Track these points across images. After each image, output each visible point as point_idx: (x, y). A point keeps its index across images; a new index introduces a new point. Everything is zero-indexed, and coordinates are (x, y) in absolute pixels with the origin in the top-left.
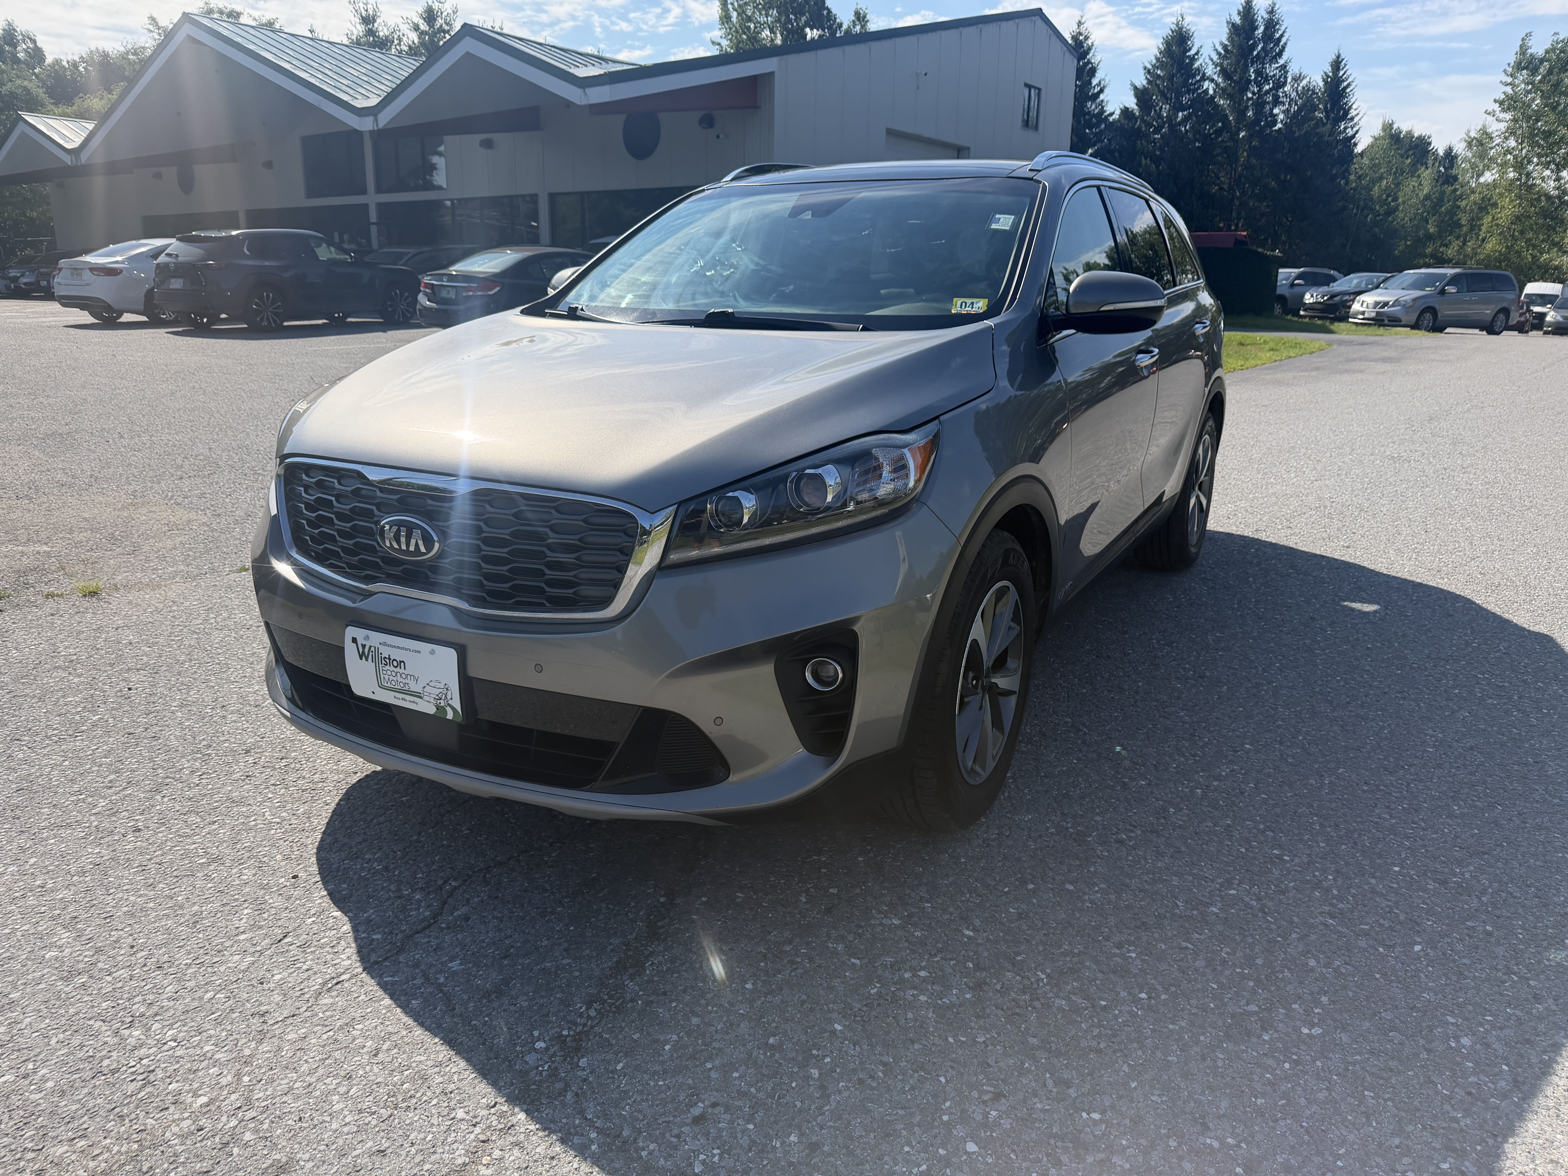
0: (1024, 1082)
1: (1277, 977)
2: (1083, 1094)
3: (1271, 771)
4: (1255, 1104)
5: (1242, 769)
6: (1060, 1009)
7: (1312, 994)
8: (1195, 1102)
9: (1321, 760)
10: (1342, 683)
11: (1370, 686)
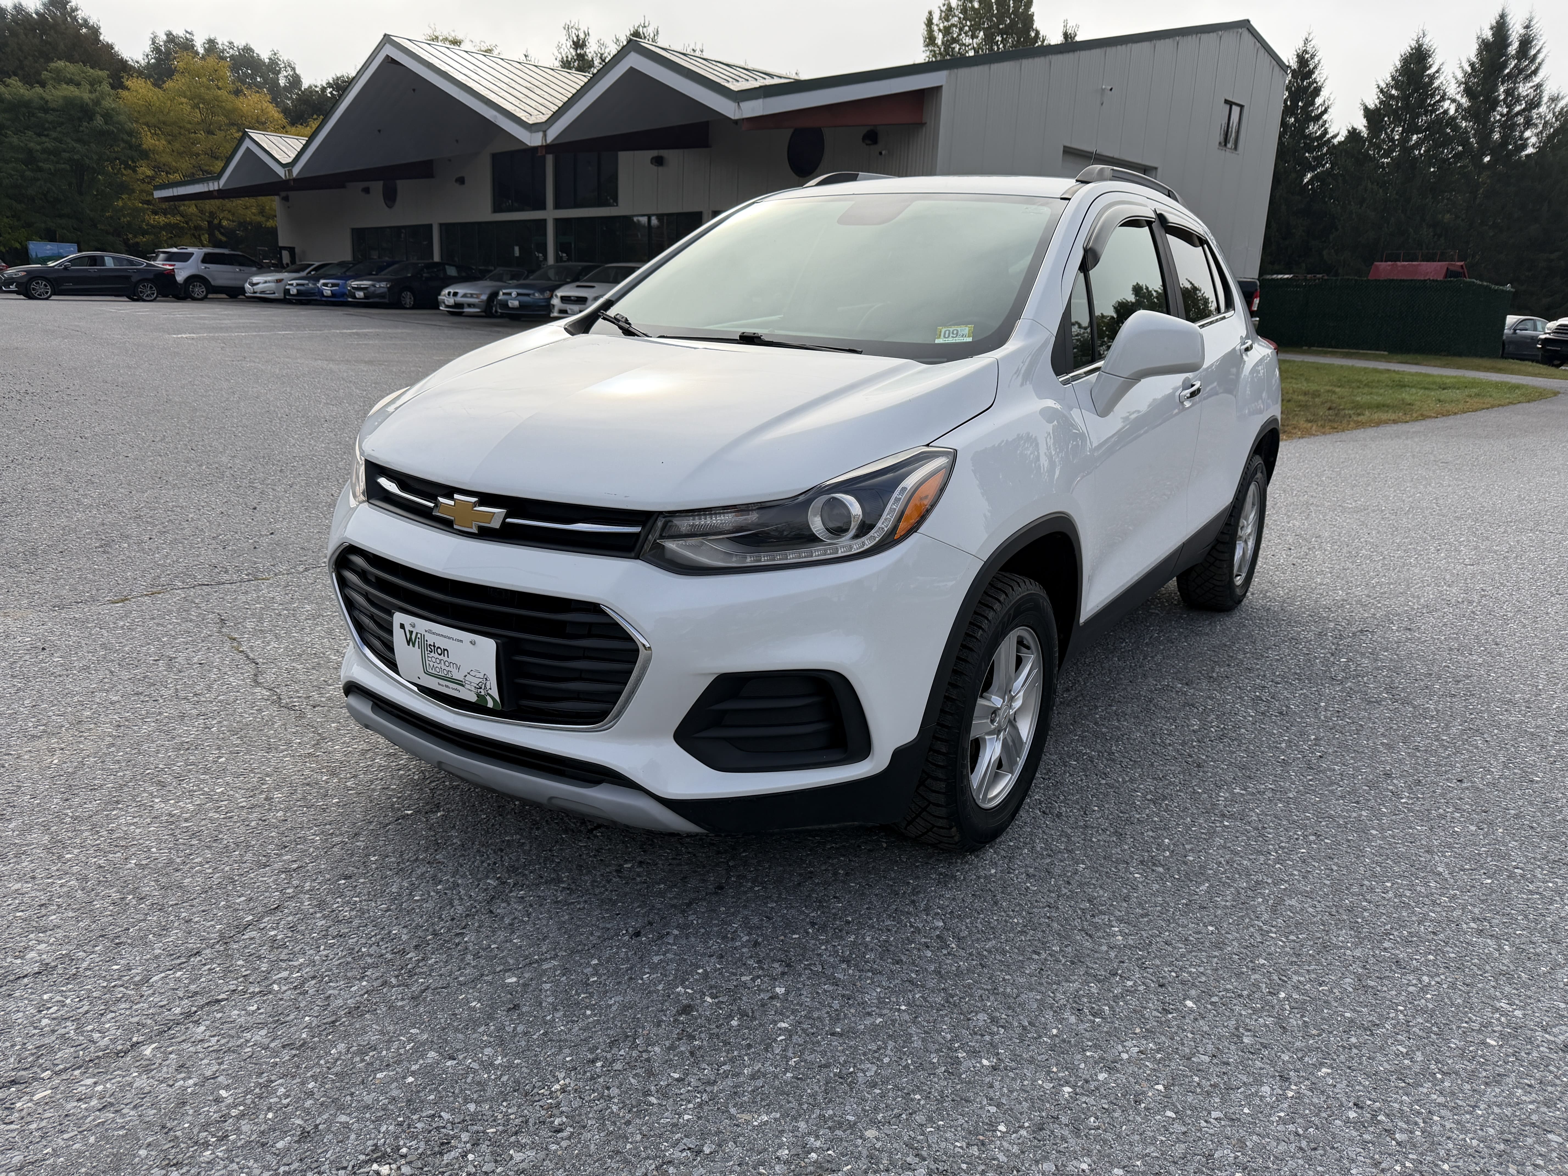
3: (1206, 1059)
5: (1158, 1051)
9: (1298, 1044)
10: (1391, 894)
11: (1434, 903)
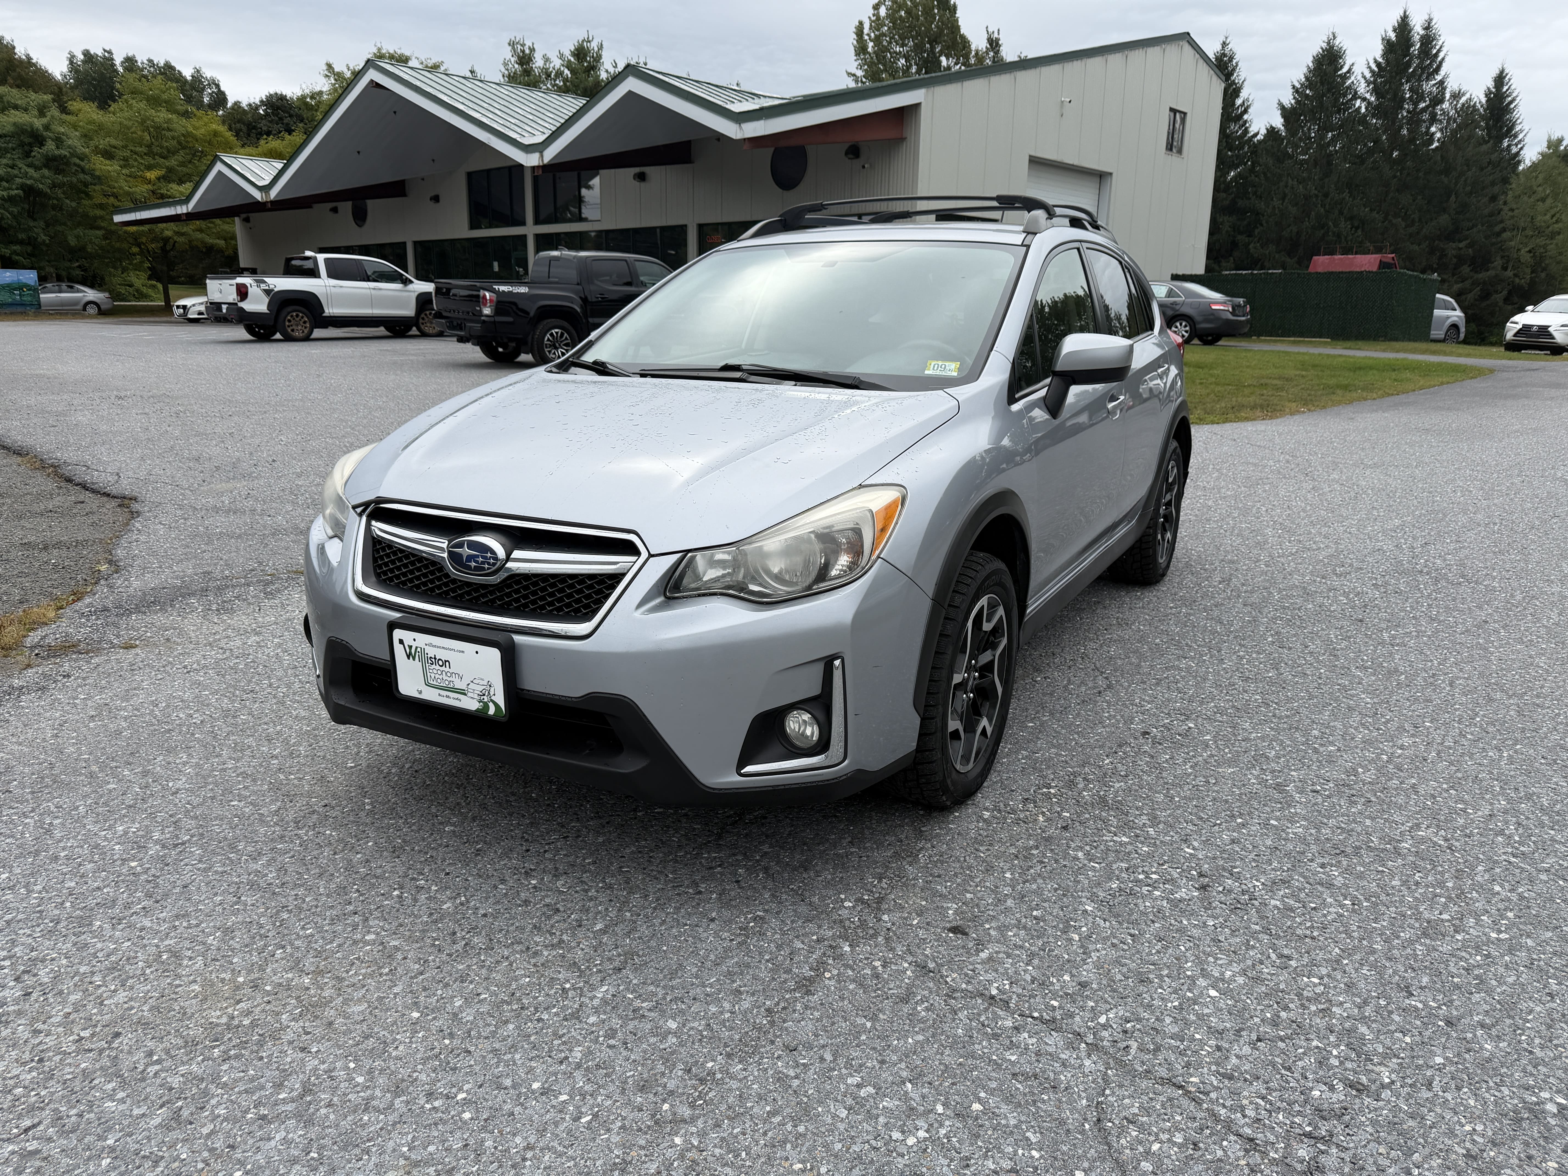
0: (1251, 954)
1: (1466, 897)
2: (1303, 965)
4: (1452, 981)
6: (1276, 907)
7: (1498, 910)
8: (1400, 976)
